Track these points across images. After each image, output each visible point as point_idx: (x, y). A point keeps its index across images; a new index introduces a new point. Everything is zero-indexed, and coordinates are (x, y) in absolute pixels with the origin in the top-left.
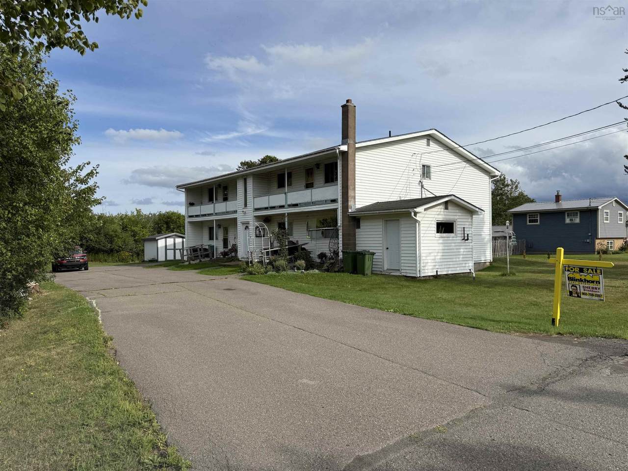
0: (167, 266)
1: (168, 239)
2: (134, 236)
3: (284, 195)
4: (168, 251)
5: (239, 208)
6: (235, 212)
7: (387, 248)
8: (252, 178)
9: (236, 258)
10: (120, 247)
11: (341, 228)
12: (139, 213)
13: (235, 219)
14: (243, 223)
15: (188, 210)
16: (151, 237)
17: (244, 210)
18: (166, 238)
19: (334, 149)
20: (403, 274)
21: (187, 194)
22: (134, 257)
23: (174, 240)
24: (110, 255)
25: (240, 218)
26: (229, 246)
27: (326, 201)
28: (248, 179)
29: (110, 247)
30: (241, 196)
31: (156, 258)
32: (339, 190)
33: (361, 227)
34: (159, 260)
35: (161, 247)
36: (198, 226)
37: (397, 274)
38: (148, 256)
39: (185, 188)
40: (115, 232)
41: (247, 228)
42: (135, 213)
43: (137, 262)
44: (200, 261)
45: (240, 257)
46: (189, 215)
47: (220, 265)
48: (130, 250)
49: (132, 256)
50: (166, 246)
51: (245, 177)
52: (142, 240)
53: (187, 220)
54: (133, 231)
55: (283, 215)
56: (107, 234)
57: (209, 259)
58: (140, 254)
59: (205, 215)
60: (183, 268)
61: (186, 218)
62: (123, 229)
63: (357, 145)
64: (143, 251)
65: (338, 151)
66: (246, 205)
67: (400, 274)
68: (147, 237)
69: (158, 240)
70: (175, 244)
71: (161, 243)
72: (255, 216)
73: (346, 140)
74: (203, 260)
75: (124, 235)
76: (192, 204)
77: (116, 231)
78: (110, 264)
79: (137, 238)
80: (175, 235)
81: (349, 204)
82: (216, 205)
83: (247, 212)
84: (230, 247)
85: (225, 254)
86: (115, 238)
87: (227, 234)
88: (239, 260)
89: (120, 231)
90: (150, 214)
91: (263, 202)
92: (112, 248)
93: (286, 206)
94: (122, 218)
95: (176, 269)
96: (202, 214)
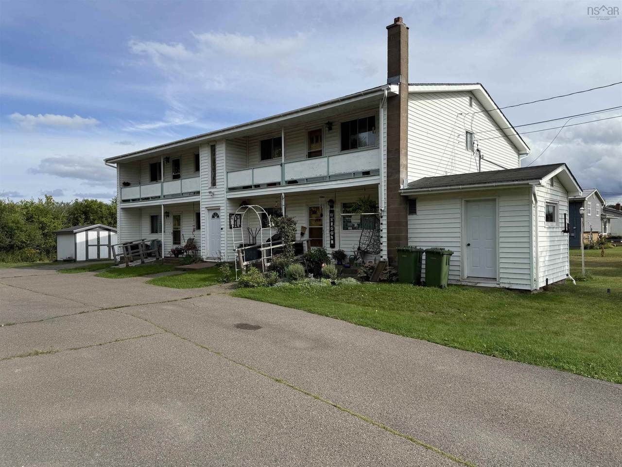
0: (93, 271)
1: (90, 233)
2: (43, 228)
3: (279, 167)
4: (89, 247)
5: (203, 189)
6: (197, 193)
7: (469, 245)
8: (224, 145)
9: (197, 259)
10: (23, 242)
11: (385, 214)
12: (49, 201)
13: (197, 204)
14: (209, 209)
15: (121, 193)
16: (64, 230)
17: (212, 190)
18: (87, 230)
19: (381, 90)
20: (502, 285)
21: (120, 171)
22: (43, 255)
23: (98, 234)
24: (10, 252)
25: (205, 202)
26: (182, 241)
27: (354, 174)
28: (217, 147)
29: (10, 242)
30: (207, 170)
31: (74, 258)
32: (383, 155)
33: (418, 213)
34: (78, 259)
35: (81, 243)
36: (135, 214)
37: (492, 285)
38: (61, 255)
39: (118, 163)
40: (16, 224)
41: (216, 215)
42: (44, 201)
43: (47, 261)
44: (143, 262)
45: (204, 257)
46: (123, 199)
47: (177, 269)
48: (37, 246)
49: (40, 253)
50: (87, 241)
51: (212, 144)
52: (53, 233)
53: (120, 206)
54: (41, 223)
55: (279, 196)
56: (5, 226)
57: (155, 259)
58: (51, 251)
59: (147, 199)
60: (120, 275)
61: (118, 203)
62: (27, 220)
63: (411, 89)
64: (55, 248)
65: (386, 92)
66: (214, 184)
67: (498, 286)
68: (60, 230)
69: (76, 233)
70: (98, 238)
71: (81, 237)
72: (229, 199)
73: (398, 77)
74: (146, 261)
75: (29, 227)
76: (126, 184)
77: (18, 222)
78: (9, 264)
79: (46, 231)
80: (100, 227)
81: (401, 176)
82: (165, 184)
83: (215, 193)
84: (183, 244)
85: (177, 252)
86: (16, 231)
87: (179, 224)
88: (202, 261)
89: (23, 222)
90: (62, 203)
91: (243, 177)
92: (12, 243)
93: (284, 184)
94: (26, 206)
95: (109, 275)
96: (142, 197)
